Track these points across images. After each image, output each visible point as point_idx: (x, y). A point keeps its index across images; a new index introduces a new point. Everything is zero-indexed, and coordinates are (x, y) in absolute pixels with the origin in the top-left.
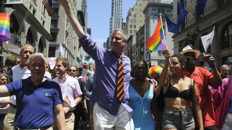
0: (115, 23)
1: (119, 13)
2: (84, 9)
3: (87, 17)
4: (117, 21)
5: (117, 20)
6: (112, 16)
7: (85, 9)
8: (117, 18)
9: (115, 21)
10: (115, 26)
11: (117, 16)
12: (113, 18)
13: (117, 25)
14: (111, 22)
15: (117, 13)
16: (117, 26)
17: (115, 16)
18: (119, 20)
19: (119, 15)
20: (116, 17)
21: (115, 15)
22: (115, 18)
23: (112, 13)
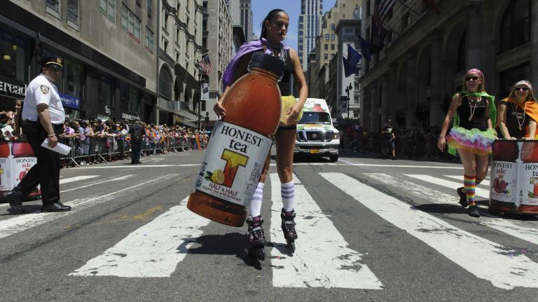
0: (309, 27)
1: (316, 7)
2: (245, 5)
3: (252, 20)
4: (312, 24)
5: (313, 21)
6: (303, 13)
7: (247, 5)
8: (313, 17)
9: (309, 25)
10: (308, 34)
11: (312, 13)
12: (304, 18)
13: (312, 31)
14: (301, 26)
15: (312, 6)
16: (312, 34)
17: (308, 13)
18: (316, 21)
19: (316, 10)
20: (311, 15)
21: (309, 10)
22: (309, 17)
23: (303, 7)
